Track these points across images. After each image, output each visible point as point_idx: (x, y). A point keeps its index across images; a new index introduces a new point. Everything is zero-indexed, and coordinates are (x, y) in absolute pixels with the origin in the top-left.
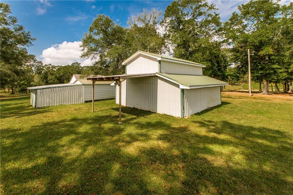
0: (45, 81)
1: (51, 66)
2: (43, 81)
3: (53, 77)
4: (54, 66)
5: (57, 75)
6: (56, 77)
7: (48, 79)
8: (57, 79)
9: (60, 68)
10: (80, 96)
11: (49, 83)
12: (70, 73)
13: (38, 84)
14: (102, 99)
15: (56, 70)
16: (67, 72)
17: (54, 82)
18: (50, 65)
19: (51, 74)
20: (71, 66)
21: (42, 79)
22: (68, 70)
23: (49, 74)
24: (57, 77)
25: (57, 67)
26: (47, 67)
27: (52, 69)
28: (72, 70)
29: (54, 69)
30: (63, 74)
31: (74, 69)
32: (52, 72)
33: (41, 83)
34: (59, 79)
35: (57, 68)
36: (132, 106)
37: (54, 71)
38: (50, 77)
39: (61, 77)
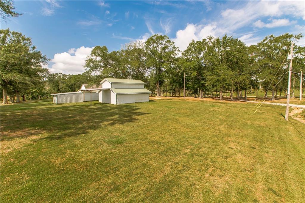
0: (56, 89)
1: (61, 75)
2: (54, 89)
3: (64, 85)
4: (65, 75)
5: (68, 83)
6: (67, 85)
7: (60, 87)
8: (68, 87)
9: (71, 77)
10: (81, 99)
11: (61, 91)
12: (81, 81)
13: (49, 91)
14: (94, 100)
15: (67, 79)
16: (78, 81)
17: (66, 89)
18: (61, 73)
19: (62, 82)
20: (81, 75)
21: (54, 87)
22: (79, 79)
23: (60, 82)
24: (69, 85)
25: (68, 75)
26: (58, 76)
27: (63, 78)
28: (83, 79)
29: (65, 78)
30: (73, 82)
31: (85, 78)
32: (63, 81)
33: (52, 91)
34: (70, 87)
35: (68, 77)
36: (104, 103)
37: (65, 79)
38: (61, 85)
39: (73, 85)
